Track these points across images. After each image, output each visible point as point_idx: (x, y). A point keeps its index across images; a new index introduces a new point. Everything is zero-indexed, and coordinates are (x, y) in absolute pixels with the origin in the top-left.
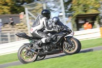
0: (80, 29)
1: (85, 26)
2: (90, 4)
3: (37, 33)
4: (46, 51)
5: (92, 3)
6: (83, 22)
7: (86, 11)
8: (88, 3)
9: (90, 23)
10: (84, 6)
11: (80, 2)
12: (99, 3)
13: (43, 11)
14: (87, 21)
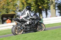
0: (4, 23)
1: (7, 21)
2: (10, 8)
3: (24, 19)
4: (29, 29)
5: (11, 8)
6: (6, 19)
7: (8, 13)
8: (9, 8)
9: (10, 20)
10: (6, 9)
11: (4, 7)
12: (16, 8)
13: (27, 7)
14: (8, 19)
